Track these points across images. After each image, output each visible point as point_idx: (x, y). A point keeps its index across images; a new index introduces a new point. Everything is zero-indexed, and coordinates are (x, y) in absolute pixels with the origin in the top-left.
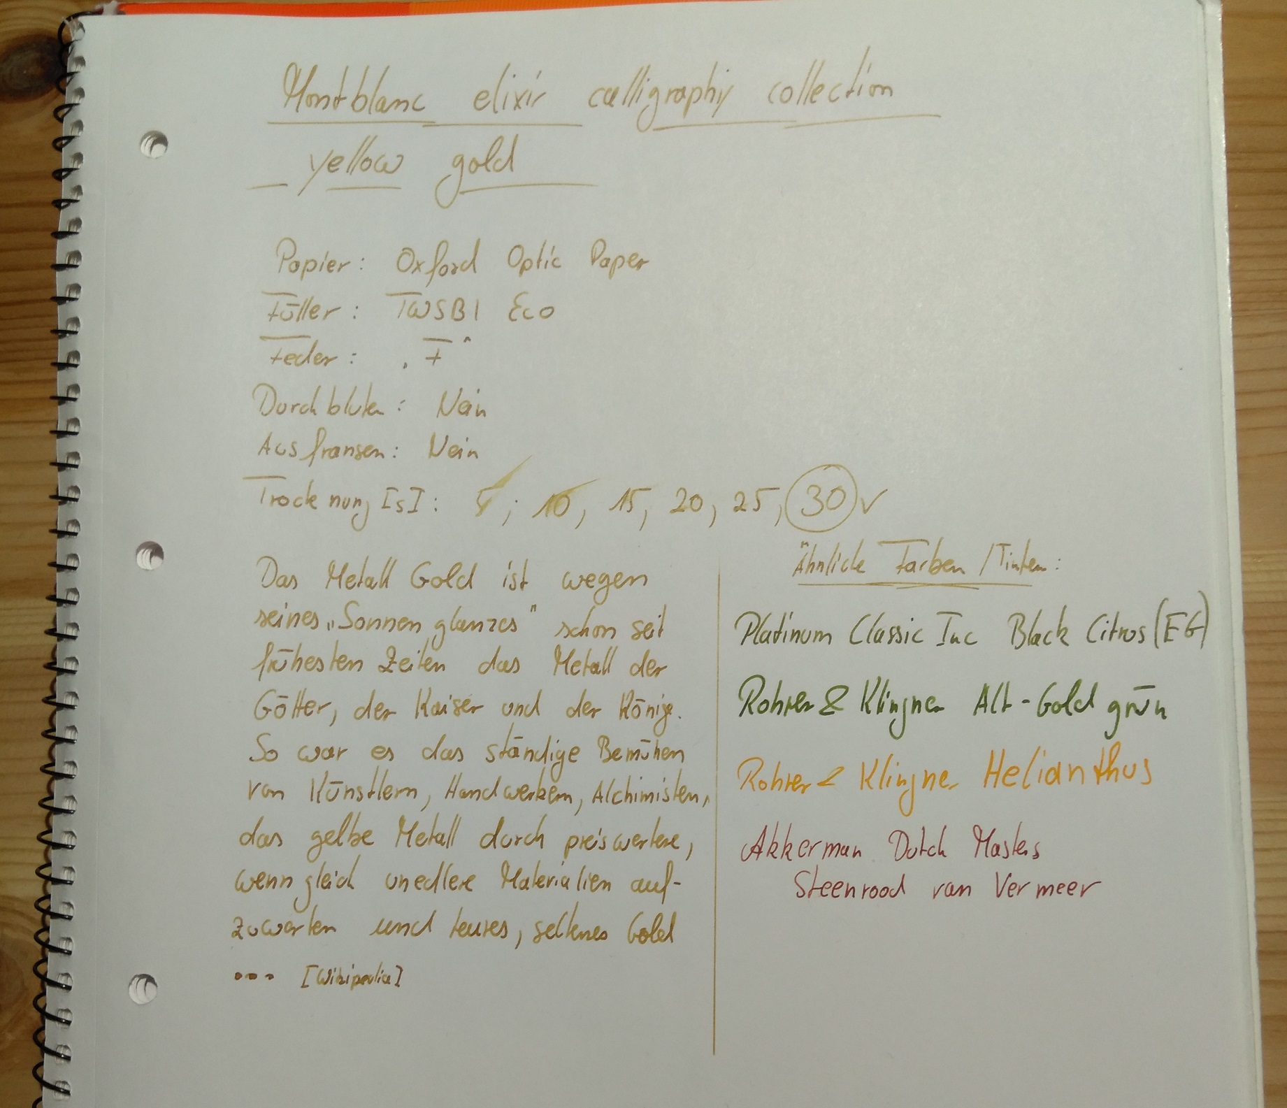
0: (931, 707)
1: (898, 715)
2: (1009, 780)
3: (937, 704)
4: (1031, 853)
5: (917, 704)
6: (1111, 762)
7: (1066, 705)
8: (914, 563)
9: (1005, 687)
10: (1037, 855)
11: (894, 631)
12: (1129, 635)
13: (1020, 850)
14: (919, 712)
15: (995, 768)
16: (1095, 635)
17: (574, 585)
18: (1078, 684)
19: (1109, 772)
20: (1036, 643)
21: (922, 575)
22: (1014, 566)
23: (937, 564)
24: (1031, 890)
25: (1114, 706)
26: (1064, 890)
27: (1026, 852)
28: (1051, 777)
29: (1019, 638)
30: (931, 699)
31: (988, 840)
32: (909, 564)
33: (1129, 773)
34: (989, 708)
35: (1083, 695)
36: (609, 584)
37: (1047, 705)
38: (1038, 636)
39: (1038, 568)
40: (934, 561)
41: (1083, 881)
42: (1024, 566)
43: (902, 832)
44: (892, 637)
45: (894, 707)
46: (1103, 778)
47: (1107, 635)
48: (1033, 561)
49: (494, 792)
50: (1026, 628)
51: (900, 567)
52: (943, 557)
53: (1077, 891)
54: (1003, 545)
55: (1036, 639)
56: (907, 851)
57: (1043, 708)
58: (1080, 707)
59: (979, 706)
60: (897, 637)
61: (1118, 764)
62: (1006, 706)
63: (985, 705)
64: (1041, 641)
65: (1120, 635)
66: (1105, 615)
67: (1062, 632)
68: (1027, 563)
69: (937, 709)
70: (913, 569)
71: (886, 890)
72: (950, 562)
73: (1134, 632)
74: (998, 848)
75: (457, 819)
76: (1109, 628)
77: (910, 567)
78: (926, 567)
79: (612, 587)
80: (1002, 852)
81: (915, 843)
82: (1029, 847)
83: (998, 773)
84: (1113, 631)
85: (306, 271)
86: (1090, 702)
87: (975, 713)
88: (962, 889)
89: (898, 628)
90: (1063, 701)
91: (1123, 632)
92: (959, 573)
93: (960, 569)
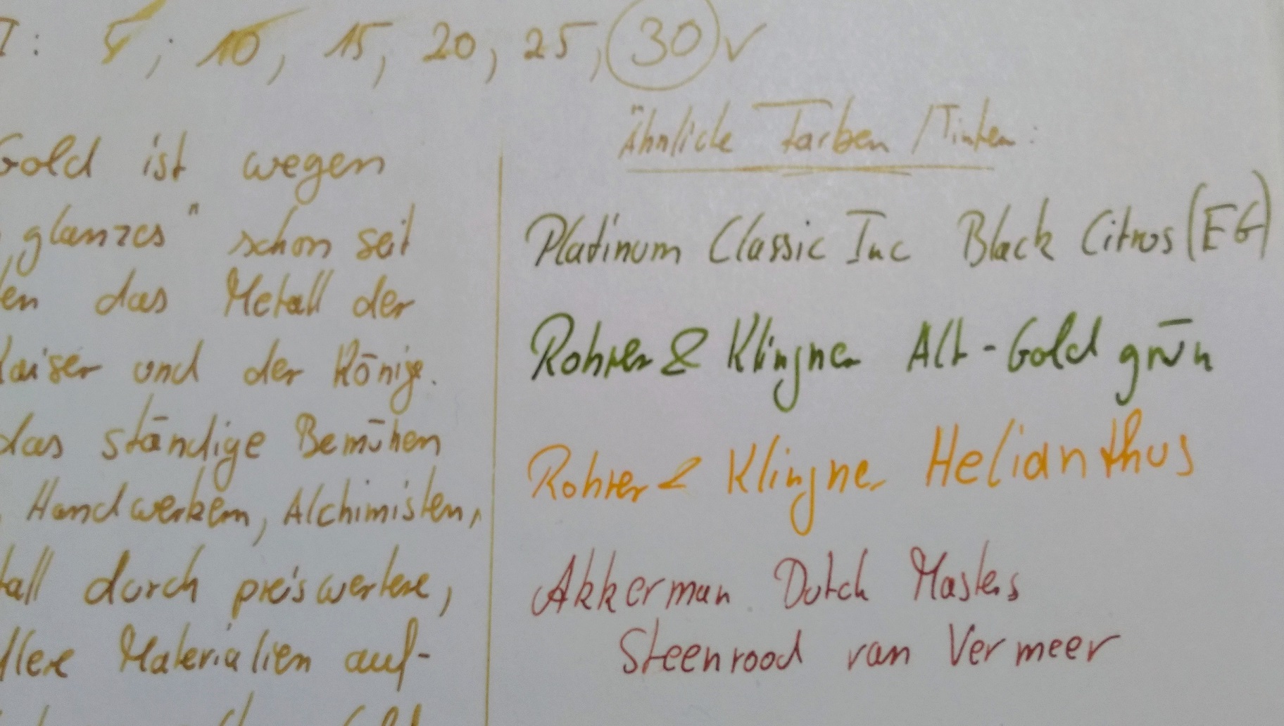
0: (839, 358)
1: (787, 374)
2: (966, 473)
3: (850, 354)
4: (1006, 591)
5: (816, 355)
6: (1128, 442)
7: (1053, 352)
8: (810, 137)
9: (956, 327)
10: (1015, 595)
11: (780, 242)
12: (1148, 242)
13: (987, 586)
14: (821, 366)
15: (943, 455)
16: (1095, 242)
17: (263, 172)
18: (1070, 320)
19: (1125, 456)
20: (1003, 257)
21: (824, 154)
22: (966, 139)
23: (845, 137)
24: (1007, 653)
25: (1129, 353)
26: (1060, 651)
27: (996, 590)
28: (1034, 466)
29: (975, 249)
30: (840, 346)
31: (935, 571)
32: (801, 138)
33: (1156, 457)
34: (931, 359)
35: (1079, 337)
36: (320, 172)
37: (1024, 353)
38: (1006, 246)
39: (1003, 141)
40: (840, 132)
41: (1091, 635)
42: (981, 138)
43: (796, 561)
44: (776, 249)
45: (780, 362)
46: (1116, 468)
47: (1113, 243)
48: (994, 130)
49: (114, 510)
50: (987, 234)
51: (787, 143)
52: (855, 126)
53: (1082, 653)
54: (947, 107)
55: (1001, 252)
56: (804, 591)
57: (1017, 358)
58: (1075, 355)
59: (915, 356)
60: (784, 251)
61: (1139, 444)
62: (958, 356)
63: (925, 356)
64: (1010, 254)
65: (1134, 241)
66: (1109, 212)
67: (1042, 238)
68: (985, 133)
69: (849, 363)
70: (808, 146)
71: (771, 657)
72: (866, 133)
73: (1155, 237)
74: (951, 583)
75: (46, 556)
76: (1116, 231)
77: (804, 142)
78: (829, 142)
79: (326, 177)
80: (959, 590)
81: (817, 579)
82: (1002, 582)
83: (948, 463)
84: (1123, 236)
86: (1091, 348)
87: (910, 368)
88: (895, 653)
89: (786, 237)
90: (1047, 346)
91: (1139, 237)
92: (880, 149)
93: (881, 144)
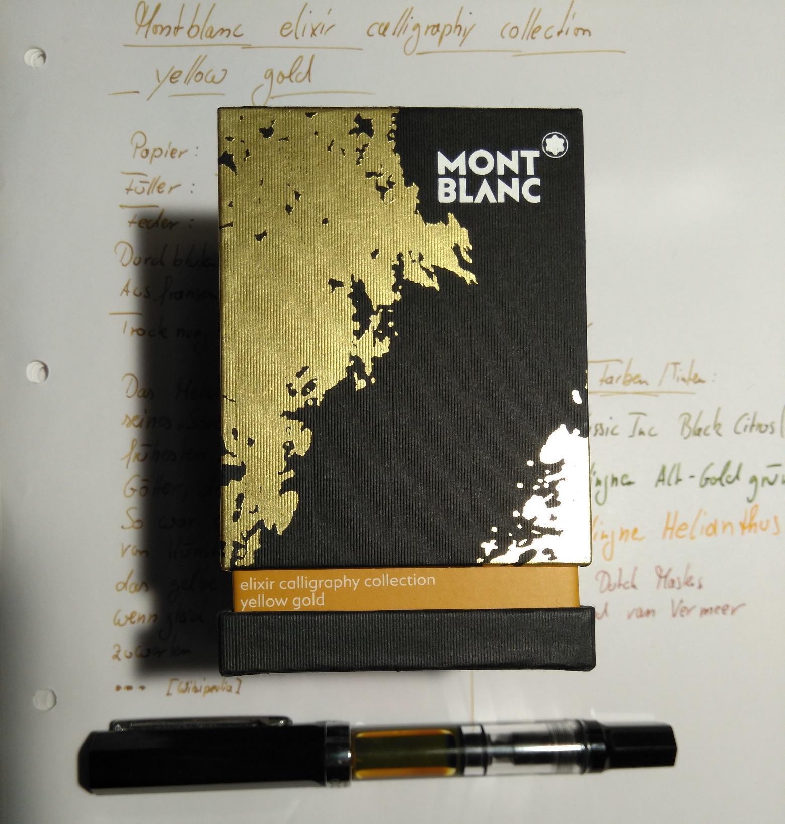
0: (625, 481)
1: (601, 488)
2: (681, 533)
3: (630, 479)
4: (697, 584)
5: (615, 480)
6: (752, 519)
7: (720, 479)
8: (612, 377)
9: (677, 467)
10: (700, 587)
11: (599, 427)
12: (764, 428)
13: (689, 583)
14: (617, 485)
15: (671, 525)
16: (740, 428)
18: (728, 464)
19: (751, 526)
20: (699, 435)
21: (618, 386)
22: (684, 379)
23: (628, 378)
24: (696, 613)
25: (754, 479)
26: (720, 611)
27: (693, 585)
28: (710, 530)
29: (687, 431)
30: (625, 476)
31: (666, 577)
32: (608, 378)
33: (764, 526)
34: (666, 481)
35: (732, 472)
37: (707, 479)
38: (700, 430)
39: (700, 381)
40: (626, 375)
41: (733, 604)
42: (690, 379)
43: (605, 573)
44: (597, 431)
45: (599, 483)
46: (746, 531)
47: (748, 429)
48: (696, 375)
50: (692, 424)
51: (602, 380)
52: (633, 372)
53: (729, 612)
54: (676, 364)
55: (698, 432)
56: (609, 585)
57: (704, 481)
58: (730, 480)
59: (659, 480)
60: (600, 431)
61: (757, 520)
62: (678, 480)
63: (663, 480)
64: (702, 434)
65: (757, 428)
66: (746, 414)
67: (717, 426)
68: (692, 377)
69: (629, 483)
70: (611, 382)
72: (637, 376)
73: (767, 426)
74: (673, 581)
76: (750, 423)
77: (609, 380)
78: (621, 380)
80: (677, 585)
81: (615, 580)
82: (695, 581)
83: (672, 529)
84: (753, 426)
85: (154, 157)
86: (737, 477)
87: (656, 485)
88: (648, 612)
89: (601, 425)
90: (718, 475)
91: (760, 426)
92: (644, 384)
93: (645, 382)
